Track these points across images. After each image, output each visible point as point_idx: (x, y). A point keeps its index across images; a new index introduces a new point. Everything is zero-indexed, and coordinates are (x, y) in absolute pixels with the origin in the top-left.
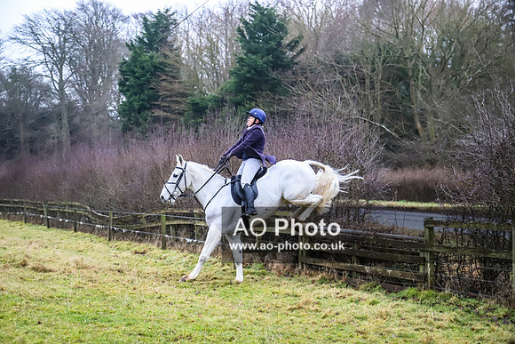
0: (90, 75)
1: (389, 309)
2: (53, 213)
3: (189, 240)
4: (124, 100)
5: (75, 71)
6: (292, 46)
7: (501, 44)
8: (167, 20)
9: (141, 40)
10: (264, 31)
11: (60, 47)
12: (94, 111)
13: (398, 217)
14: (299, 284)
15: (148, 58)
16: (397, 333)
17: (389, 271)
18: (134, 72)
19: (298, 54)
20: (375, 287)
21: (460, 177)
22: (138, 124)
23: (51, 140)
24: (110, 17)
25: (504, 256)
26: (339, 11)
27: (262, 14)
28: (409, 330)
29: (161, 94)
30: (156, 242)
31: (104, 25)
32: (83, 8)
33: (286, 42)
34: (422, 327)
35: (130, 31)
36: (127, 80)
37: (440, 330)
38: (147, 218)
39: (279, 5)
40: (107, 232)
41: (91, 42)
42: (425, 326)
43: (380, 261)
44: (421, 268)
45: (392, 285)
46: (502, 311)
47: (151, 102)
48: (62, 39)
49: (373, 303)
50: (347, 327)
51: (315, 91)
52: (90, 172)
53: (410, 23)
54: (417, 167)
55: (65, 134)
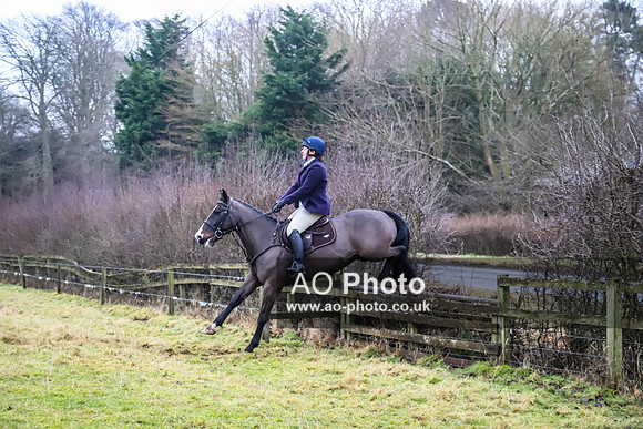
0: (79, 96)
1: (453, 389)
2: (31, 270)
3: (203, 304)
4: (123, 127)
5: (60, 91)
6: (333, 61)
7: (590, 62)
8: (176, 28)
9: (143, 53)
10: (298, 42)
11: (41, 61)
12: (83, 142)
13: (464, 275)
14: (342, 357)
15: (152, 76)
16: (464, 419)
17: (454, 341)
18: (134, 94)
19: (341, 72)
20: (436, 361)
21: (541, 225)
22: (140, 159)
23: (29, 178)
24: (105, 24)
25: (596, 322)
26: (391, 19)
27: (296, 21)
28: (479, 415)
29: (168, 120)
30: (162, 306)
31: (98, 34)
32: (71, 12)
33: (325, 56)
34: (495, 411)
35: (131, 42)
36: (125, 103)
37: (517, 414)
38: (150, 275)
39: (318, 10)
40: (99, 294)
41: (81, 55)
42: (499, 410)
43: (443, 329)
44: (494, 337)
45: (458, 359)
46: (593, 391)
47: (156, 130)
48: (44, 51)
49: (434, 382)
50: (401, 412)
51: (362, 117)
52: (78, 217)
53: (479, 35)
54: (487, 212)
55: (47, 170)
